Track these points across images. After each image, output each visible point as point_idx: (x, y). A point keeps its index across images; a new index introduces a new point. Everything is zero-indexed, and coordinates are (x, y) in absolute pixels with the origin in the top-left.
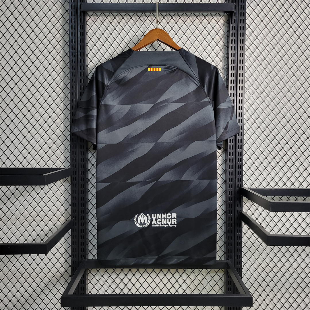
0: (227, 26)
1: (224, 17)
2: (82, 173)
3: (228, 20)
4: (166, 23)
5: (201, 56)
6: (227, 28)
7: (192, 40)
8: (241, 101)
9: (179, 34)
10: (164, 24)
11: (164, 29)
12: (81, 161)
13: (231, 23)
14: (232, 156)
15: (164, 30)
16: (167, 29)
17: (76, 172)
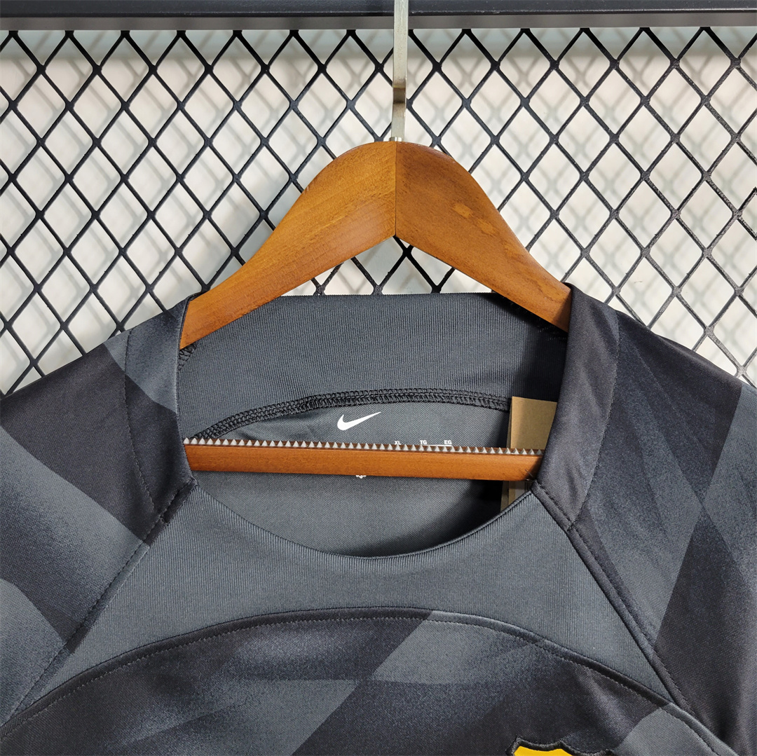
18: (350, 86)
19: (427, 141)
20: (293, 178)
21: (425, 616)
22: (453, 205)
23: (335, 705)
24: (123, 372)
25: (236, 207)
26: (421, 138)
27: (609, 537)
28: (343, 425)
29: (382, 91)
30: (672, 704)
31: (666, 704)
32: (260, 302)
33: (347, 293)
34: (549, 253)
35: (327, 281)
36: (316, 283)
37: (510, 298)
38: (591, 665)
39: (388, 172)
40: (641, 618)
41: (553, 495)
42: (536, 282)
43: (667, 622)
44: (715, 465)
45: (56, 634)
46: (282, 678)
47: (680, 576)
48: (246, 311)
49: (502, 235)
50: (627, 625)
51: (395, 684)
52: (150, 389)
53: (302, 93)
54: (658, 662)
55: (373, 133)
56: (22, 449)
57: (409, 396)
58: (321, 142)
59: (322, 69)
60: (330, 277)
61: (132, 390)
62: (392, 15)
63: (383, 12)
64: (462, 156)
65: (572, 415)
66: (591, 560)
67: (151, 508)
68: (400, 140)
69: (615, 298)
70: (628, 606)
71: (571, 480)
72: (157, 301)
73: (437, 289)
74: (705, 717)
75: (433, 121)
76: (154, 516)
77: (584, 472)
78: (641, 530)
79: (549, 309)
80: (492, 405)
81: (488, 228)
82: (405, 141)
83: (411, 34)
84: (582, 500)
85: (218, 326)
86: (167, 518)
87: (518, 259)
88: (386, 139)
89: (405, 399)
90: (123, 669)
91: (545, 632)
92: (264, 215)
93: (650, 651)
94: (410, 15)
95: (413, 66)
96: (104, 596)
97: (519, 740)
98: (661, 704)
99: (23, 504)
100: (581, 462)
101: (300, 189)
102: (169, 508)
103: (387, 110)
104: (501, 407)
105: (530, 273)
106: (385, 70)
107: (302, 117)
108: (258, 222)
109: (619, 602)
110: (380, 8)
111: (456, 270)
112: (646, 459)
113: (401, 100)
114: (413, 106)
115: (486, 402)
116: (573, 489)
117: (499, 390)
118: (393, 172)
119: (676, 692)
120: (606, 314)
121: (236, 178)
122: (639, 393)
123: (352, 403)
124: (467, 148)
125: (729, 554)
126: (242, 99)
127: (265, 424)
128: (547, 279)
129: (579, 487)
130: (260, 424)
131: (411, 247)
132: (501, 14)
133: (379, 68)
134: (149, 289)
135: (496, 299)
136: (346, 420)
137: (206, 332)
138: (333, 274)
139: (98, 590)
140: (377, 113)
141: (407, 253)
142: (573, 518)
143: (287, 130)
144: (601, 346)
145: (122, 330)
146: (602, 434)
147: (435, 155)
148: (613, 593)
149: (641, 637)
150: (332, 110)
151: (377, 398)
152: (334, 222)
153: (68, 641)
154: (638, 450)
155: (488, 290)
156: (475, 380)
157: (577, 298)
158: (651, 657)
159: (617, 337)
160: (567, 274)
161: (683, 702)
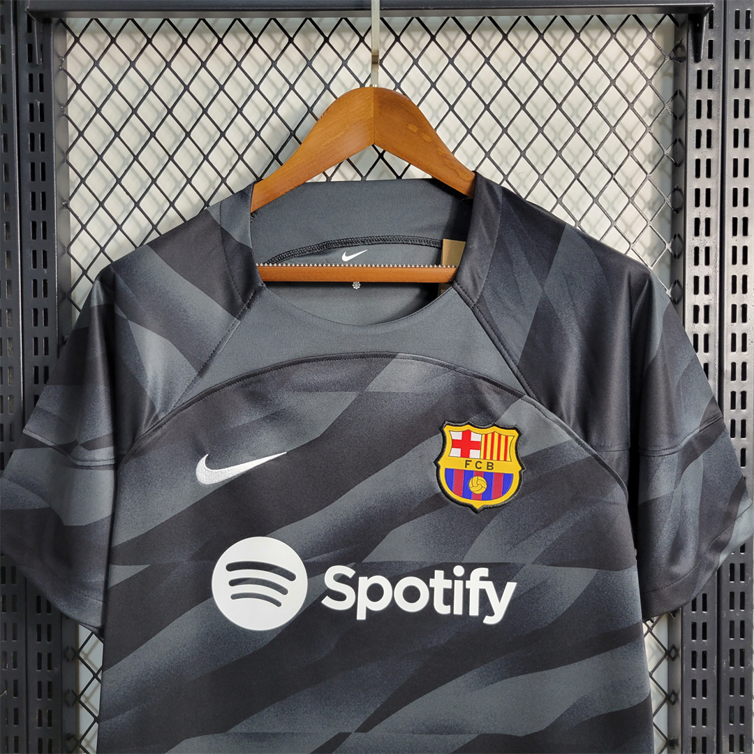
0: (671, 71)
1: (657, 34)
2: (45, 720)
3: (678, 46)
4: (405, 60)
5: (559, 201)
6: (670, 81)
7: (519, 132)
8: (738, 397)
9: (465, 106)
10: (400, 66)
11: (398, 85)
12: (39, 668)
13: (691, 58)
14: (704, 637)
15: (398, 90)
16: (413, 88)
17: (16, 711)
18: (344, 50)
19: (392, 86)
20: (310, 110)
21: (394, 357)
22: (407, 125)
23: (346, 405)
24: (218, 225)
25: (274, 129)
26: (388, 84)
27: (495, 311)
28: (345, 258)
29: (364, 54)
30: (526, 396)
31: (522, 396)
32: (296, 185)
33: (343, 180)
34: (468, 156)
35: (333, 174)
36: (326, 175)
37: (441, 180)
38: (484, 379)
39: (370, 105)
40: (511, 352)
41: (464, 288)
42: (455, 170)
43: (524, 353)
44: (550, 268)
45: (192, 368)
46: (317, 391)
47: (531, 328)
48: (288, 190)
49: (437, 142)
50: (503, 357)
51: (378, 393)
52: (236, 235)
53: (315, 56)
54: (519, 374)
55: (359, 81)
56: (168, 266)
57: (384, 241)
58: (327, 87)
59: (326, 40)
60: (335, 172)
61: (225, 236)
62: (370, 9)
63: (365, 8)
64: (414, 95)
65: (475, 245)
66: (485, 323)
67: (240, 301)
68: (376, 86)
69: (505, 181)
70: (504, 346)
71: (474, 281)
72: (229, 188)
73: (399, 178)
74: (542, 400)
75: (396, 73)
76: (242, 306)
77: (481, 276)
78: (512, 306)
79: (463, 186)
80: (432, 245)
81: (428, 138)
82: (379, 87)
83: (382, 19)
84: (480, 291)
85: (272, 199)
86: (249, 306)
87: (447, 158)
88: (367, 85)
89: (381, 242)
90: (230, 388)
91: (460, 363)
92: (293, 134)
93: (515, 369)
94: (381, 9)
95: (383, 37)
96: (217, 348)
97: (447, 422)
98: (520, 396)
99: (171, 297)
100: (479, 270)
101: (316, 119)
102: (250, 300)
103: (367, 66)
104: (437, 246)
105: (452, 165)
106: (366, 41)
107: (315, 71)
108: (290, 137)
109: (499, 344)
110: (362, 6)
111: (411, 166)
112: (514, 266)
113: (376, 61)
114: (383, 64)
115: (429, 243)
116: (475, 284)
117: (436, 236)
118: (372, 105)
119: (528, 388)
120: (495, 187)
121: (275, 111)
122: (512, 231)
123: (350, 245)
124: (417, 90)
125: (556, 315)
126: (277, 60)
127: (299, 259)
128: (463, 168)
129: (478, 284)
130: (297, 258)
131: (384, 152)
132: (434, 9)
133: (362, 40)
134: (224, 180)
135: (434, 182)
136: (347, 255)
137: (264, 203)
138: (336, 170)
139: (214, 345)
140: (360, 67)
141: (381, 156)
142: (476, 301)
143: (304, 79)
144: (491, 205)
145: (208, 206)
146: (491, 255)
147: (397, 95)
148: (496, 340)
149: (512, 363)
150: (333, 66)
151: (366, 242)
152: (338, 136)
153: (199, 372)
154: (511, 263)
155: (430, 177)
156: (422, 230)
157: (478, 179)
158: (516, 372)
159: (501, 201)
160: (477, 168)
161: (531, 393)
